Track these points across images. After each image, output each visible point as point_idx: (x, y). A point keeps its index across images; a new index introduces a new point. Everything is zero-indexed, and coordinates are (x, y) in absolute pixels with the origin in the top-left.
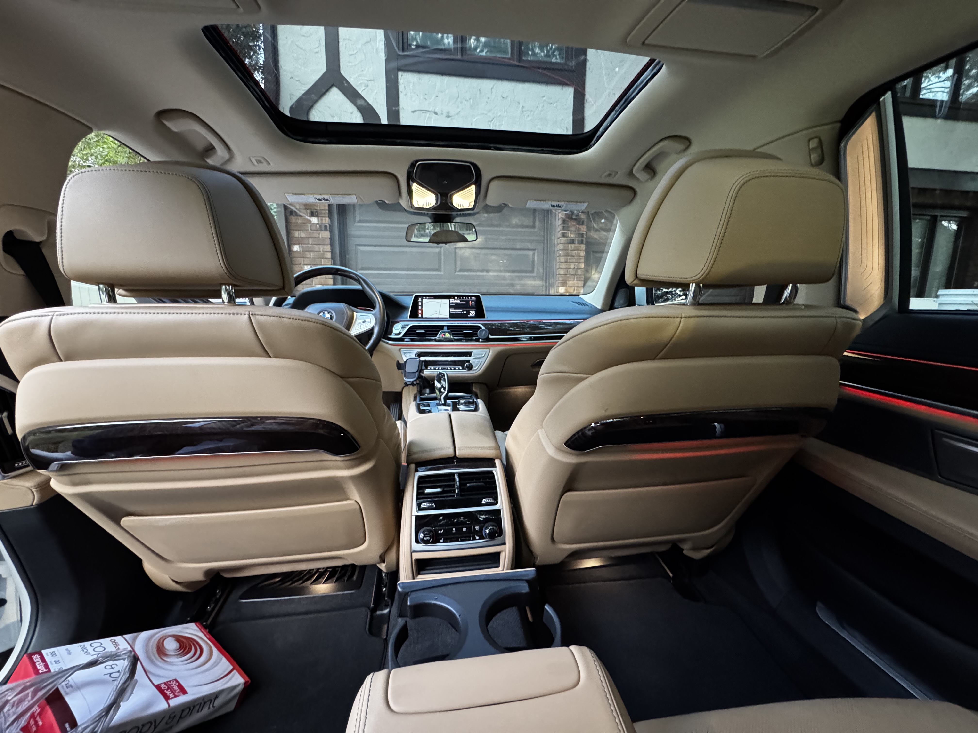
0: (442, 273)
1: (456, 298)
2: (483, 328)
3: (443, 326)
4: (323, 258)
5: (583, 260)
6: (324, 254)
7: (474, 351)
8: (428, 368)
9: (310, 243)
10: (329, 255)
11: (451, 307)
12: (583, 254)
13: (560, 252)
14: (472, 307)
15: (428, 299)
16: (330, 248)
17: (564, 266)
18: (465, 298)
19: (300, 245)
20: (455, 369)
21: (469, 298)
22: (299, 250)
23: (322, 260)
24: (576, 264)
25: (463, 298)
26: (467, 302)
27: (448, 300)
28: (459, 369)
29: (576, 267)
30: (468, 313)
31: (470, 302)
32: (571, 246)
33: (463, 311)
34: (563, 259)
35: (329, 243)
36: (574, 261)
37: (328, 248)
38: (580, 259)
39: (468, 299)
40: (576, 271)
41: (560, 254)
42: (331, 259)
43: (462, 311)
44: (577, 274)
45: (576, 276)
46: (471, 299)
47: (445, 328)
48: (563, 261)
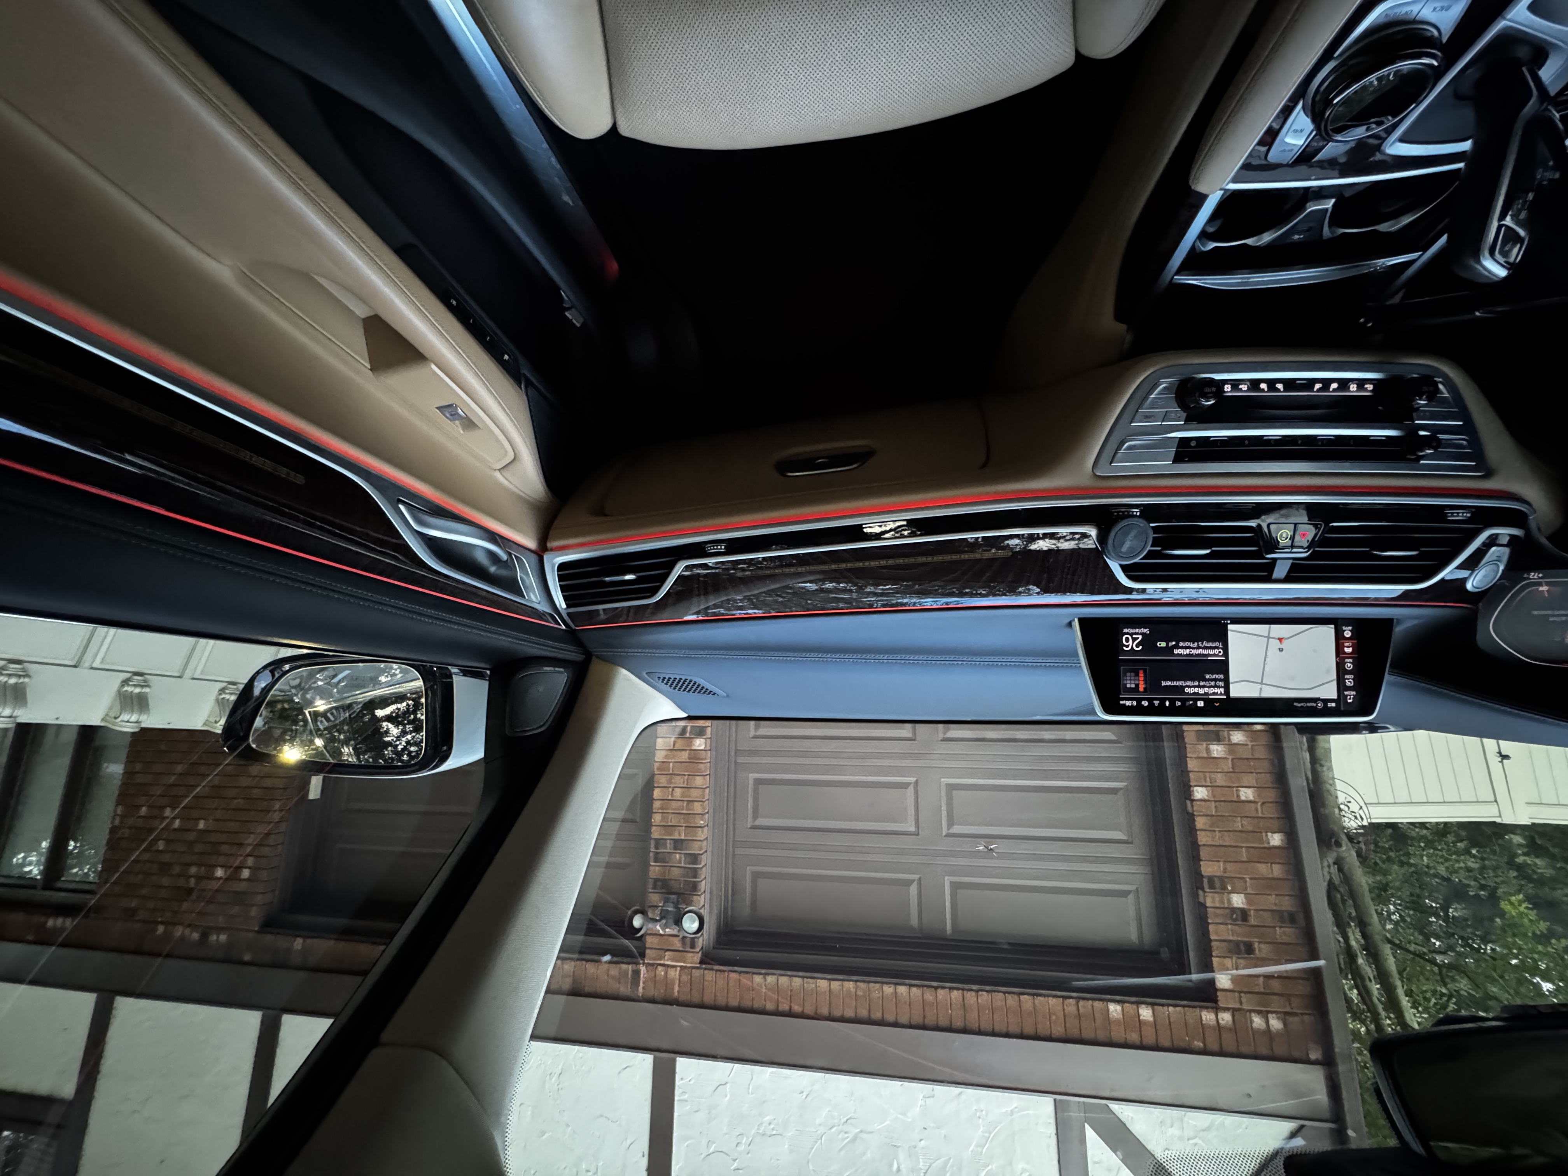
0: (945, 781)
1: (1201, 704)
2: (1115, 567)
3: (1288, 579)
4: (1213, 816)
5: (657, 805)
6: (1212, 825)
7: (1165, 464)
8: (1370, 387)
9: (1244, 849)
10: (1200, 822)
11: (1222, 667)
12: (657, 818)
13: (702, 822)
14: (1135, 666)
15: (1315, 700)
16: (1199, 838)
17: (695, 794)
18: (1163, 701)
19: (1266, 845)
20: (1255, 384)
21: (1145, 703)
22: (1269, 834)
23: (1214, 813)
24: (670, 797)
25: (1172, 702)
26: (1153, 686)
27: (1233, 694)
28: (1235, 384)
29: (670, 790)
30: (1148, 643)
31: (1142, 688)
32: (680, 835)
33: (1169, 650)
34: (697, 808)
35: (1201, 848)
36: (674, 804)
37: (1203, 838)
38: (662, 808)
39: (1150, 701)
40: (670, 782)
41: (702, 820)
42: (1195, 813)
43: (1176, 652)
44: (669, 776)
45: (671, 772)
46: (1139, 701)
47: (1281, 570)
48: (696, 804)
